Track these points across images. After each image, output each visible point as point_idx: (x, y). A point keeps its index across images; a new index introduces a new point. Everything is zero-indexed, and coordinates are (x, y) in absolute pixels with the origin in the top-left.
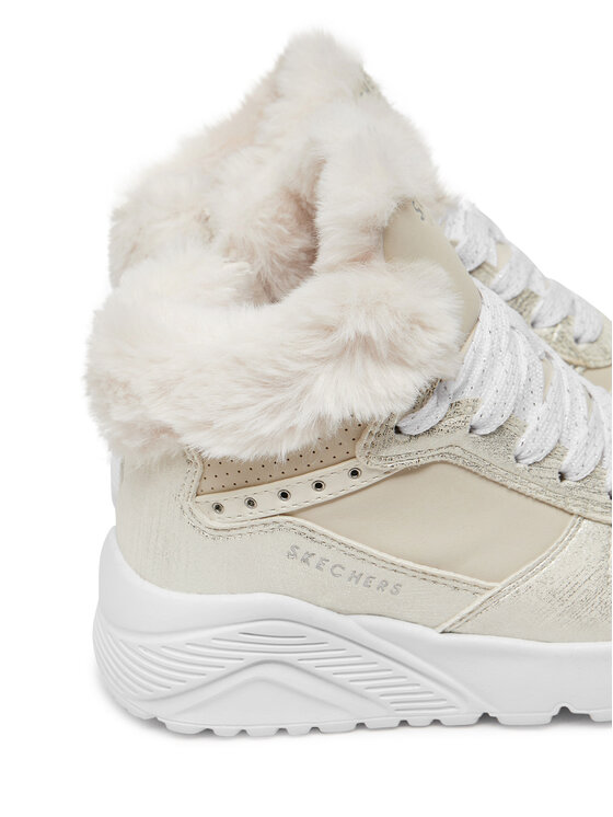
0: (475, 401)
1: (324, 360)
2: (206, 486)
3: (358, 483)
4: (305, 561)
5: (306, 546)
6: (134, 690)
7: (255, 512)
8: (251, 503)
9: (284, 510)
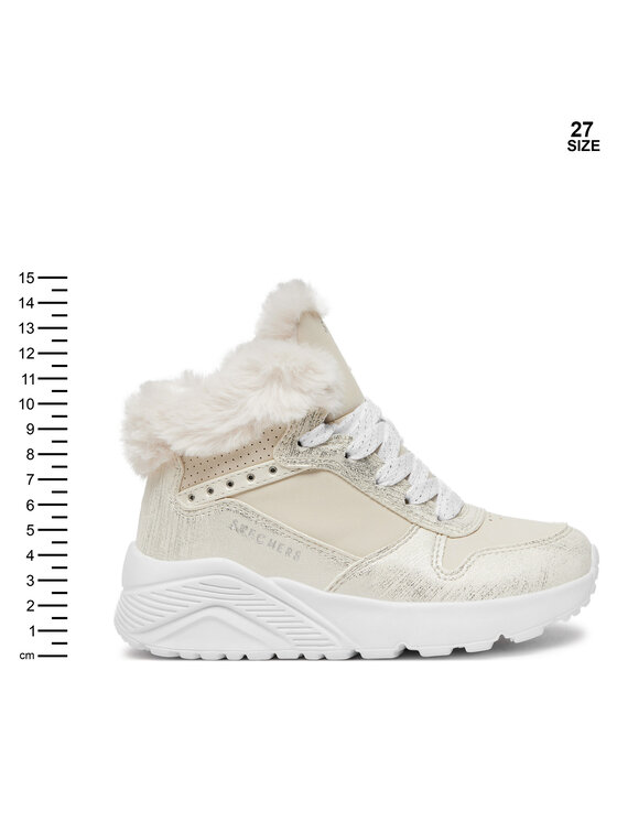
0: (351, 438)
1: (255, 389)
2: (185, 483)
3: (274, 477)
4: (242, 531)
5: (242, 521)
6: (133, 627)
7: (213, 496)
8: (211, 491)
9: (230, 494)
